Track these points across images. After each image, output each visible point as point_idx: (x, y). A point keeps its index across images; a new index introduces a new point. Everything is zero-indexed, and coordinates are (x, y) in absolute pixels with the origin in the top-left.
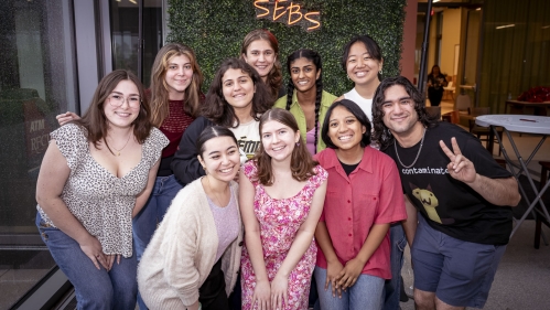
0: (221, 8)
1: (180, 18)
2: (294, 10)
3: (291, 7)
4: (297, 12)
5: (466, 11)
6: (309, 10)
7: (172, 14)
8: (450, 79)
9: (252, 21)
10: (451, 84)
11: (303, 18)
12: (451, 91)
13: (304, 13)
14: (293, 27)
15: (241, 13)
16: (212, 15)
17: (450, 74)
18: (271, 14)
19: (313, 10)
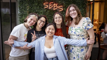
0: (34, 6)
1: (22, 8)
2: (55, 5)
3: (54, 5)
4: (56, 6)
5: (100, 3)
6: (60, 6)
7: (20, 8)
8: (96, 20)
9: (43, 9)
10: (96, 22)
11: (58, 8)
12: (96, 24)
13: (58, 6)
14: (55, 10)
15: (40, 7)
16: (32, 7)
17: (96, 19)
18: (49, 7)
19: (61, 5)
